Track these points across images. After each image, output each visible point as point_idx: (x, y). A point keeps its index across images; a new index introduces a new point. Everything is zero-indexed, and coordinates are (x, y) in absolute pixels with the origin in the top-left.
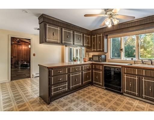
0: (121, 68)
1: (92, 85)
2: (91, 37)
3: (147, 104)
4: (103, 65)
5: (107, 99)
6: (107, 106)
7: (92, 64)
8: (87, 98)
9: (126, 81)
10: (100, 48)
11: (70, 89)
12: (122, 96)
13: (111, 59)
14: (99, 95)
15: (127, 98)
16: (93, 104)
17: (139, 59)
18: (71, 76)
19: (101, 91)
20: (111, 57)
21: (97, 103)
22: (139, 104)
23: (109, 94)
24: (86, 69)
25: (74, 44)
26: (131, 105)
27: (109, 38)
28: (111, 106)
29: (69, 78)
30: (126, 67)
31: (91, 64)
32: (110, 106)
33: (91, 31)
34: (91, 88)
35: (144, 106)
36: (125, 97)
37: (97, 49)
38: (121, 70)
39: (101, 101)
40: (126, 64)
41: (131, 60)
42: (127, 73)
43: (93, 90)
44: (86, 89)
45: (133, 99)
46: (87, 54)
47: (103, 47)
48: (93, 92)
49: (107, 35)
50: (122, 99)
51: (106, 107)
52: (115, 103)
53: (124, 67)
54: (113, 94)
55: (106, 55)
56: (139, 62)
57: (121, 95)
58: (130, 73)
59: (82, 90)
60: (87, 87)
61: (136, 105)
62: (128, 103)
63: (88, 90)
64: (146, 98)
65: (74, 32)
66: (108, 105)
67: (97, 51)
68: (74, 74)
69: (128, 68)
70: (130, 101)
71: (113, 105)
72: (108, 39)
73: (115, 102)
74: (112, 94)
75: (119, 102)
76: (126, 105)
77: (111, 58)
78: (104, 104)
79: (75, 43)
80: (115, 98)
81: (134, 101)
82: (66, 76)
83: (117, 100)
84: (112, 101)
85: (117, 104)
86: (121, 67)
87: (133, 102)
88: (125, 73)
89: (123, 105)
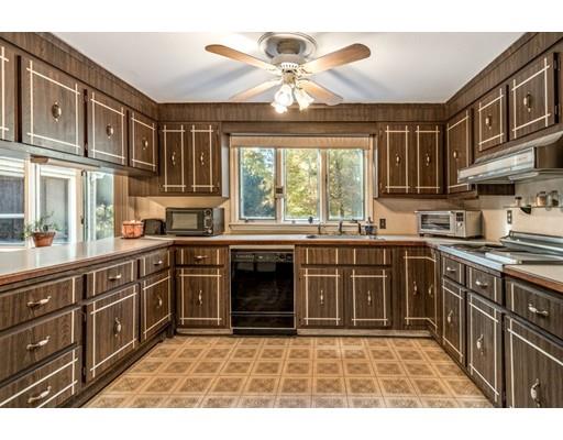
0: (292, 250)
1: (171, 337)
2: (159, 128)
3: (362, 341)
4: (228, 246)
5: (261, 364)
6: (275, 387)
7: (175, 245)
8: (182, 390)
9: (310, 289)
10: (202, 179)
11: (88, 379)
12: (297, 340)
13: (243, 223)
14: (224, 363)
15: (312, 340)
16: (225, 400)
17: (328, 219)
18: (94, 312)
19: (223, 347)
20: (243, 217)
21: (239, 392)
22: (348, 348)
23: (257, 347)
24: (153, 271)
25: (86, 154)
26: (335, 357)
27: (234, 147)
28: (287, 381)
29: (84, 325)
30: (307, 246)
31: (168, 247)
32: (282, 383)
33: (159, 104)
34: (175, 348)
35: (359, 348)
36: (305, 340)
37: (188, 182)
38: (291, 255)
39: (247, 380)
40: (303, 238)
41: (308, 223)
42: (311, 265)
43: (192, 354)
44: (156, 360)
45: (327, 339)
46: (130, 205)
47: (218, 178)
48: (193, 360)
49: (228, 135)
50: (301, 348)
51: (274, 393)
52: (292, 368)
53: (302, 246)
54: (269, 344)
55: (223, 209)
56: (328, 229)
57: (292, 340)
58: (320, 262)
59: (138, 370)
60: (156, 350)
61: (343, 352)
62: (323, 355)
63: (167, 362)
64: (360, 326)
65: (85, 92)
66: (277, 382)
67: (189, 193)
68: (107, 301)
69: (314, 249)
70: (326, 347)
71: (290, 376)
72: (232, 150)
73: (290, 365)
74: (263, 344)
75: (300, 361)
76: (322, 361)
77: (240, 219)
78: (262, 385)
79: (93, 151)
80: (284, 354)
81: (333, 344)
82: (67, 318)
83: (292, 357)
84: (281, 366)
85: (298, 368)
86: (292, 247)
87: (332, 348)
88: (304, 265)
89: (315, 365)
